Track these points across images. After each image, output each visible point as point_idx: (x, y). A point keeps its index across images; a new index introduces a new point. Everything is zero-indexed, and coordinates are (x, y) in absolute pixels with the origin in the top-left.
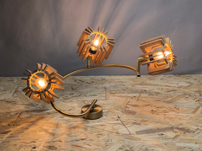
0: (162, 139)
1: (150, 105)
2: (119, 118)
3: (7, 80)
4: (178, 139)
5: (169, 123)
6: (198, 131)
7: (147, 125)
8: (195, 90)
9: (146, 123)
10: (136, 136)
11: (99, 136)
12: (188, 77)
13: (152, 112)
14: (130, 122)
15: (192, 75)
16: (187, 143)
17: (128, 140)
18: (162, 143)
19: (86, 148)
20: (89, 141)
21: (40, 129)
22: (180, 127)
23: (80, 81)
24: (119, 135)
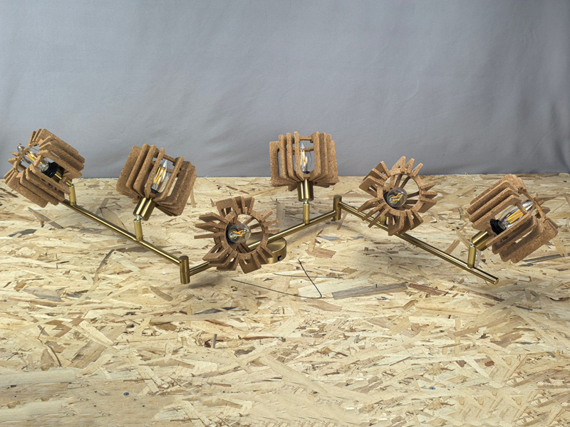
0: (383, 309)
1: (362, 237)
2: (300, 263)
3: (85, 185)
4: (414, 308)
5: (398, 276)
6: (454, 292)
7: (356, 279)
8: (452, 206)
9: (353, 275)
10: (332, 301)
11: (260, 301)
12: (440, 181)
13: (366, 252)
14: (321, 272)
15: (447, 176)
16: (432, 316)
17: (316, 310)
18: (383, 316)
19: (233, 327)
20: (240, 313)
21: (145, 287)
22: (420, 283)
23: (228, 189)
24: (300, 301)
